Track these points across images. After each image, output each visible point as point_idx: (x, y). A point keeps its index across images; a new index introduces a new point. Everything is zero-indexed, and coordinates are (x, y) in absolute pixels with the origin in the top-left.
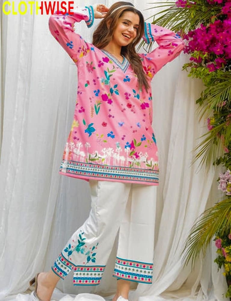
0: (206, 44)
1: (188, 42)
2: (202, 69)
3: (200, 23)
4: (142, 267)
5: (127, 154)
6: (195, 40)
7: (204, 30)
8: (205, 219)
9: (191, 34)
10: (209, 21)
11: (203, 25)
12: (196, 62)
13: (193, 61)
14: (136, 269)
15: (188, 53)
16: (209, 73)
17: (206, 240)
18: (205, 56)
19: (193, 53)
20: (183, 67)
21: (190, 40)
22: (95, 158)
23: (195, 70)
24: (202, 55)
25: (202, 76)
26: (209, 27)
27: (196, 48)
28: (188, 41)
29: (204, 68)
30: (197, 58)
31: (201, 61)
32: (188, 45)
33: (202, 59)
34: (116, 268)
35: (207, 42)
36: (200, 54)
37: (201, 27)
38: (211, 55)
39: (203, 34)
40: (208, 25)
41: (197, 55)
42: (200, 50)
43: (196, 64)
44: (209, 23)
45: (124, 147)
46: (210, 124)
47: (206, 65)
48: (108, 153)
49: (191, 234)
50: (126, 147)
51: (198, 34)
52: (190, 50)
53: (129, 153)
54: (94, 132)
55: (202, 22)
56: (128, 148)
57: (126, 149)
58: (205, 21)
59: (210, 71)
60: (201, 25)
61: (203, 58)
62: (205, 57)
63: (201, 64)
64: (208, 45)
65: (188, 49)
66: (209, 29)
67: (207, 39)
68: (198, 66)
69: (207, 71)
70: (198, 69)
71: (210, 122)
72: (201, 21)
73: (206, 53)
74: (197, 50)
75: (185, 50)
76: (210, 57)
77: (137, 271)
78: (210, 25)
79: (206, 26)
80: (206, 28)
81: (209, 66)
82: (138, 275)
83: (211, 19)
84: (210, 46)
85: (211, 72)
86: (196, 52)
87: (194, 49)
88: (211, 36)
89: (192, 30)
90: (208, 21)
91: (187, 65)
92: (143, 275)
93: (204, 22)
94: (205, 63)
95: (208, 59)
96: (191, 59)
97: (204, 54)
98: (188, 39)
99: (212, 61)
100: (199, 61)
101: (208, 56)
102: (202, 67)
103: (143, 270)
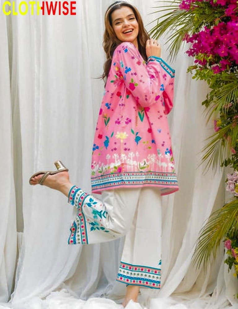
0: (210, 46)
1: (192, 45)
2: (207, 71)
3: (204, 25)
4: (147, 271)
5: (168, 160)
6: (199, 42)
7: (208, 33)
8: (214, 221)
9: (195, 37)
10: (213, 23)
11: (207, 28)
12: (201, 65)
13: (198, 64)
14: (140, 273)
15: (193, 56)
16: (214, 75)
17: (216, 242)
18: (209, 58)
19: (198, 55)
20: (188, 70)
21: (194, 42)
22: (144, 166)
23: (199, 72)
24: (206, 57)
25: (207, 78)
26: (213, 30)
27: (201, 51)
28: (192, 43)
29: (208, 70)
30: (201, 61)
31: (206, 63)
32: (192, 48)
33: (206, 61)
34: (119, 272)
35: (211, 44)
36: (204, 56)
37: (205, 30)
38: (215, 57)
39: (207, 37)
40: (212, 27)
41: (202, 57)
42: (204, 52)
43: (201, 66)
44: (213, 25)
45: (165, 153)
46: (217, 126)
47: (211, 67)
48: (152, 159)
49: (200, 237)
50: (166, 153)
51: (202, 36)
52: (195, 53)
53: (169, 159)
54: (140, 141)
55: (206, 25)
56: (168, 154)
57: (166, 155)
58: (209, 24)
59: (215, 72)
60: (205, 28)
61: (208, 60)
62: (210, 60)
63: (206, 66)
64: (212, 48)
65: (193, 52)
66: (213, 31)
67: (211, 42)
68: (203, 68)
69: (212, 73)
70: (202, 71)
71: (217, 124)
72: (205, 23)
73: (211, 55)
74: (201, 52)
75: (189, 53)
76: (214, 59)
77: (142, 275)
78: (214, 27)
79: (210, 28)
80: (210, 31)
81: (214, 68)
82: (142, 279)
83: (214, 21)
84: (214, 48)
85: (215, 74)
86: (200, 54)
87: (199, 52)
88: (215, 39)
89: (196, 33)
90: (211, 24)
91: (192, 68)
92: (147, 279)
93: (207, 25)
94: (210, 65)
95: (212, 61)
96: (196, 62)
97: (209, 56)
98: (192, 42)
99: (216, 63)
100: (204, 63)
101: (212, 58)
102: (206, 69)
103: (148, 274)
